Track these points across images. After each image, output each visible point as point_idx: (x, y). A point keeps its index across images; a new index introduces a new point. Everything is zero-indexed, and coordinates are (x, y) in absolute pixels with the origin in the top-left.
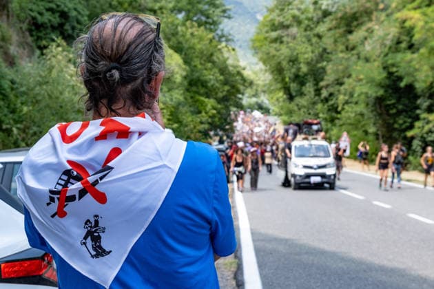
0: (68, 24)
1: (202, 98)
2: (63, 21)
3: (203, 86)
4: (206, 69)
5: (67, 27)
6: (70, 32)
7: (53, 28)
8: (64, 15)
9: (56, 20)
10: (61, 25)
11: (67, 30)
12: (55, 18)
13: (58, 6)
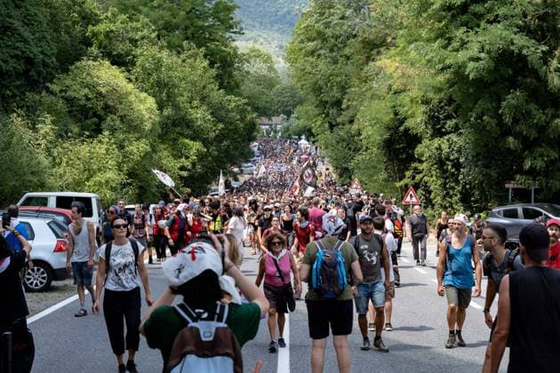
0: (33, 70)
1: (187, 141)
2: (28, 67)
3: (188, 127)
4: (192, 108)
5: (33, 73)
6: (36, 78)
7: (18, 75)
8: (29, 61)
9: (21, 67)
10: (26, 72)
11: (32, 76)
12: (20, 65)
13: (23, 52)
